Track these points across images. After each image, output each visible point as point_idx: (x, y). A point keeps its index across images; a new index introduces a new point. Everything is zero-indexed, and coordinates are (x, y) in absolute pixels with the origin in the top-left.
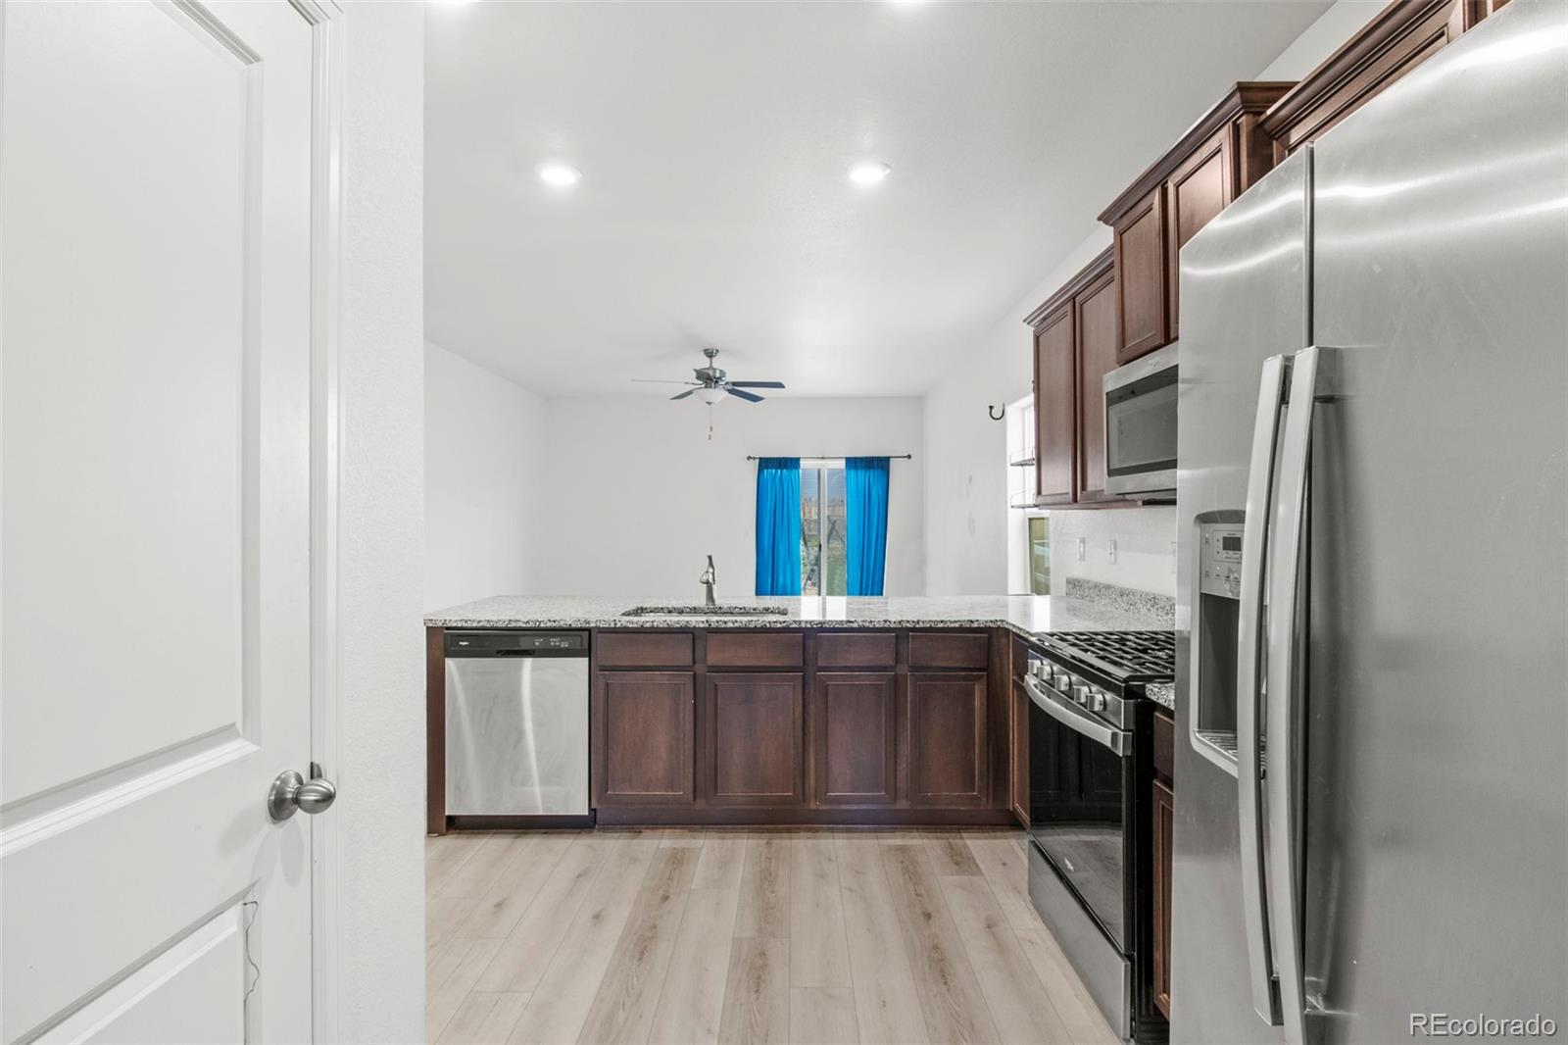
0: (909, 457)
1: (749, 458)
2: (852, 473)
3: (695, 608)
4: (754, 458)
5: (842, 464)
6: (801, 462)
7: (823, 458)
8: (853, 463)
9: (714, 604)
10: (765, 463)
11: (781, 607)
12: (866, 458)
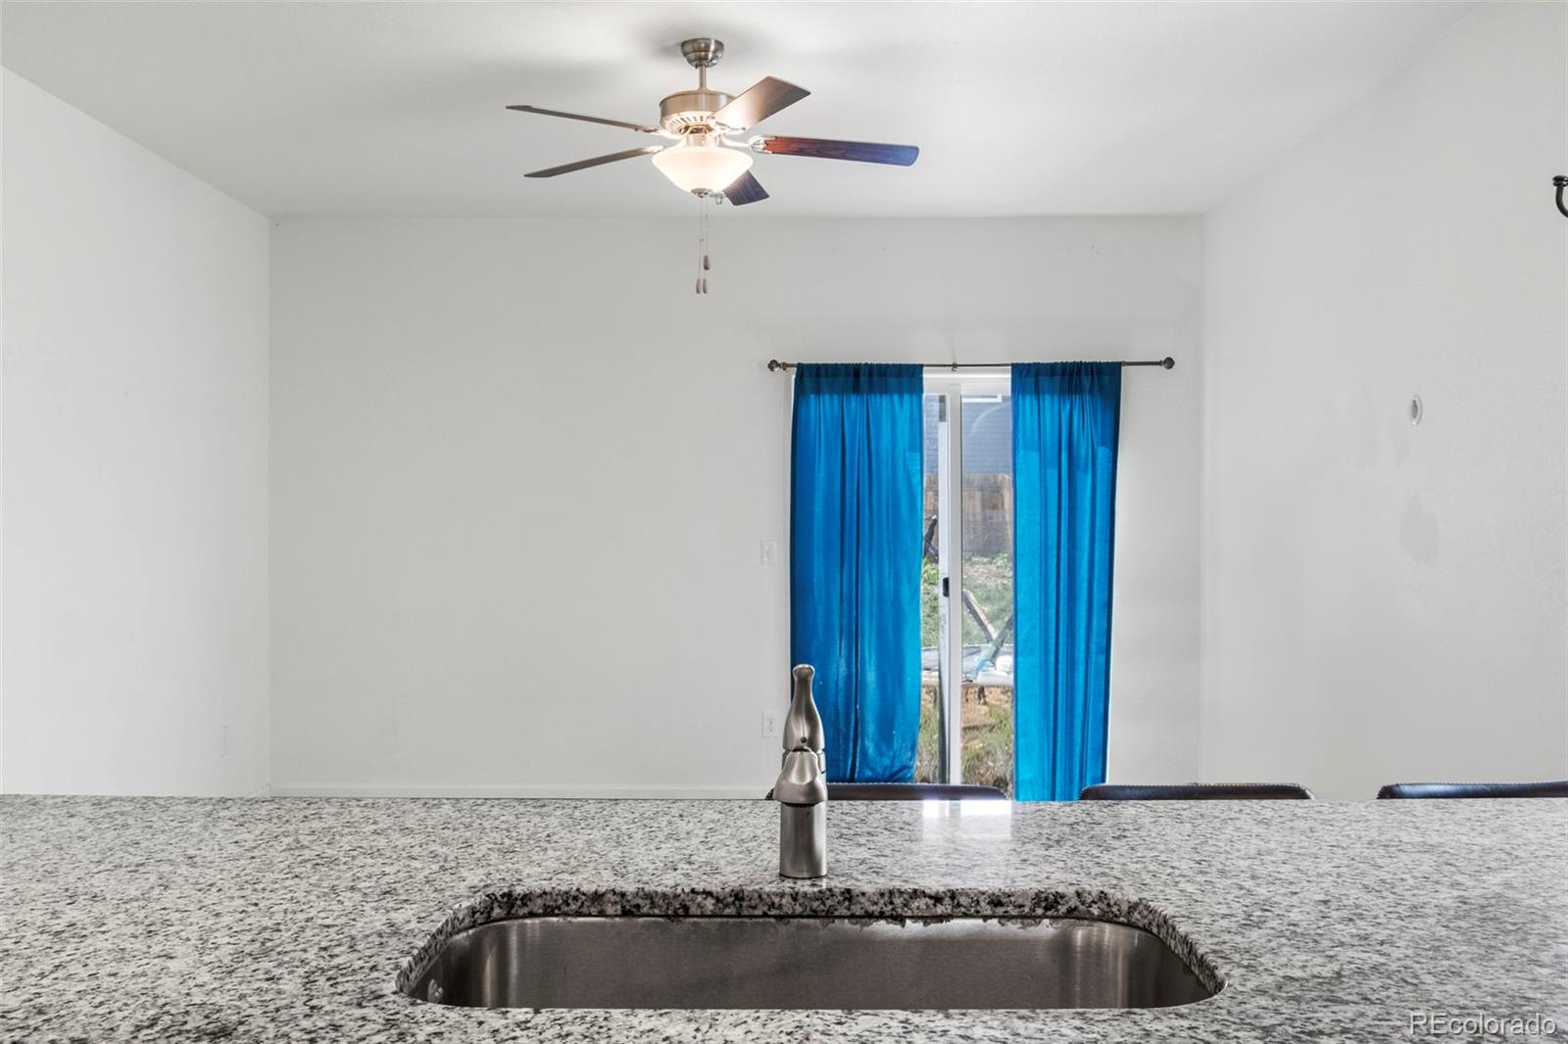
0: (1169, 363)
1: (773, 365)
2: (1028, 403)
3: (738, 896)
4: (785, 366)
5: (1003, 380)
6: (925, 376)
7: (955, 366)
8: (1029, 377)
9: (815, 875)
10: (812, 379)
11: (1115, 895)
12: (1064, 365)
